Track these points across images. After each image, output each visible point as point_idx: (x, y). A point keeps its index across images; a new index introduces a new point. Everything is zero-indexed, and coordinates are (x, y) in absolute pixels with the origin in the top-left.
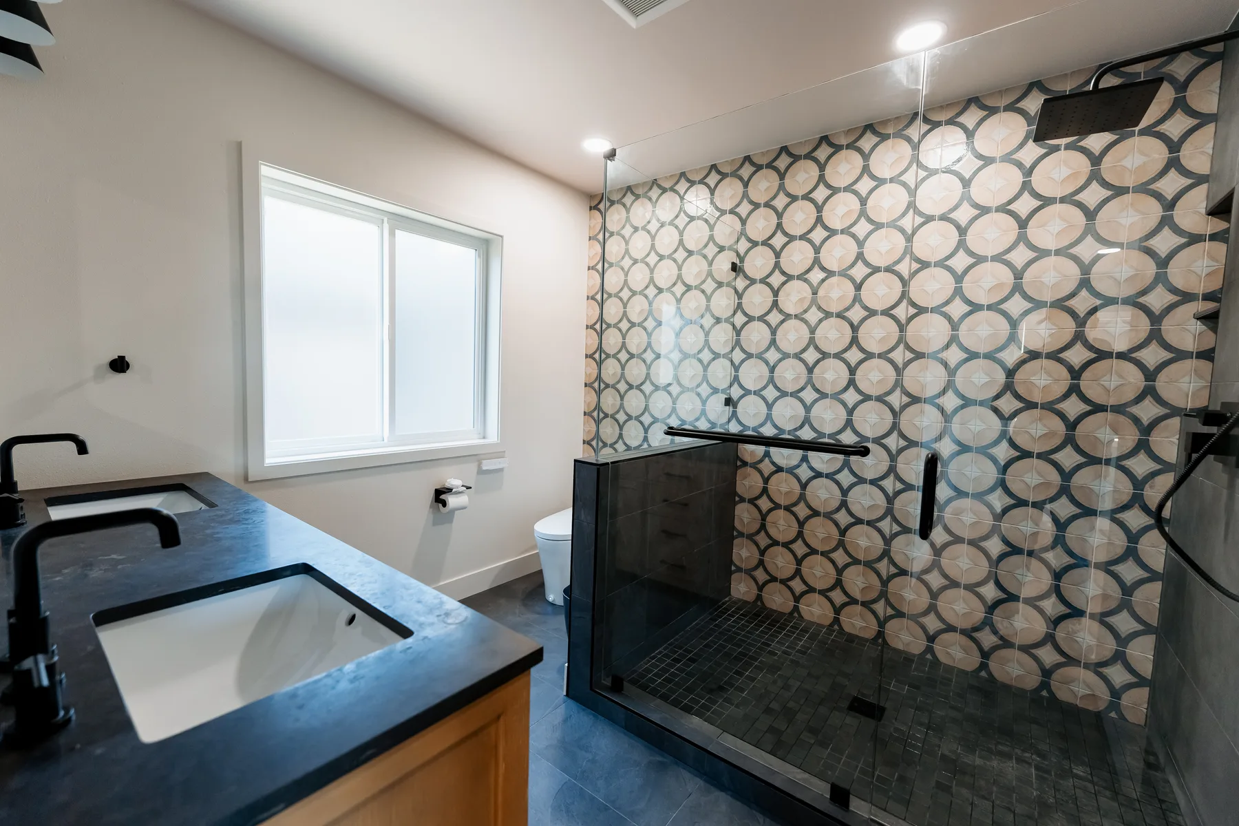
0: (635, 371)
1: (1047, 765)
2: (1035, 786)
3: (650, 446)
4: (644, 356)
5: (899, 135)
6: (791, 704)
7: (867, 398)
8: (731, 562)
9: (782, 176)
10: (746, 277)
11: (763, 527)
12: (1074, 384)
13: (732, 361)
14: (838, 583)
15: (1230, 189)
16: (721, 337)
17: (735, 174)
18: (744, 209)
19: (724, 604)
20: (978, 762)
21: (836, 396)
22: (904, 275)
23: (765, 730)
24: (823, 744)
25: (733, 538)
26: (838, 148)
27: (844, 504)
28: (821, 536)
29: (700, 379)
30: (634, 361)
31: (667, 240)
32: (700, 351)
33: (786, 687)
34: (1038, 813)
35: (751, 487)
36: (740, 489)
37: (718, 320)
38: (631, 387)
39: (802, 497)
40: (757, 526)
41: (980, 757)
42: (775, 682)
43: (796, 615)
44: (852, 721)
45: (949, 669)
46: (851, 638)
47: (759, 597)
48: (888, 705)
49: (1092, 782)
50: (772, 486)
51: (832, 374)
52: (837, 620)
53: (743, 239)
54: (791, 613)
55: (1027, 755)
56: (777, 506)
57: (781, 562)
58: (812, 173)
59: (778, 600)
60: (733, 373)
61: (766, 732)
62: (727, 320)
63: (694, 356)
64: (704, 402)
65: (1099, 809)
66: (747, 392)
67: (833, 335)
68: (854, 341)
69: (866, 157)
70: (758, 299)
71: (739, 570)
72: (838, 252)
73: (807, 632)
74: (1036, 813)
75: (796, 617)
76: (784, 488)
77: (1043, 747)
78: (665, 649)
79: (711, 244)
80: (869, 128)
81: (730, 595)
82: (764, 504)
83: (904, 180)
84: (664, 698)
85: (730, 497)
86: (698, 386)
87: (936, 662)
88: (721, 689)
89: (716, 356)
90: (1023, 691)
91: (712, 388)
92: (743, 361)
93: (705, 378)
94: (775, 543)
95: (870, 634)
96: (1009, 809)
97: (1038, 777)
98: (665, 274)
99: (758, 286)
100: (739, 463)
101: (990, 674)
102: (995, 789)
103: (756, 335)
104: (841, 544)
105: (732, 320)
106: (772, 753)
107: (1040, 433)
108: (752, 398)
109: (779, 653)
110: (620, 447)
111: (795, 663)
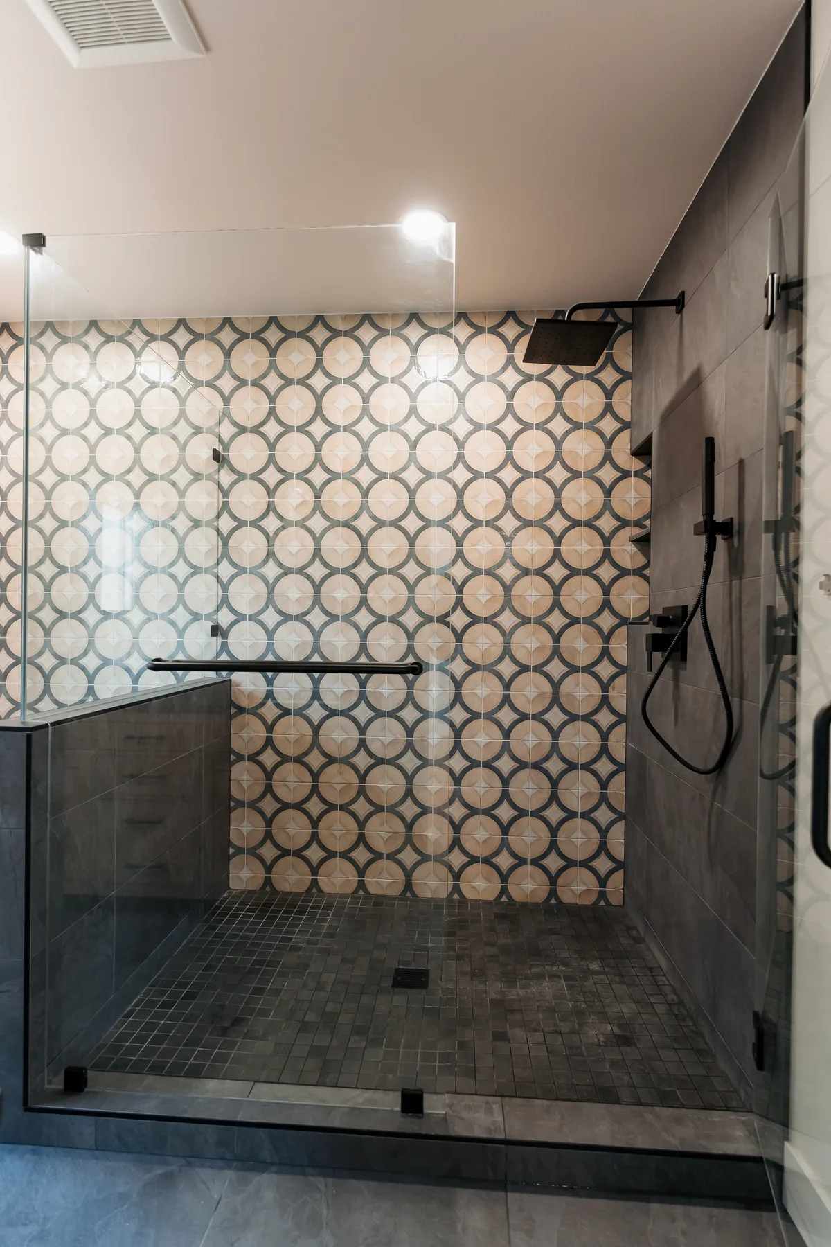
0: (68, 593)
1: (571, 972)
2: (568, 997)
3: (96, 699)
4: (83, 570)
5: (397, 332)
6: (330, 1007)
7: (380, 619)
8: (229, 843)
9: (273, 352)
10: (233, 470)
11: (269, 789)
12: (556, 598)
13: (218, 577)
14: (361, 839)
15: (649, 434)
16: (202, 546)
17: (212, 337)
18: (227, 383)
19: (222, 902)
20: (522, 993)
21: (347, 618)
22: (410, 484)
23: (305, 1056)
24: (375, 1043)
25: (230, 811)
26: (336, 334)
27: (362, 744)
28: (339, 787)
29: (173, 602)
30: (65, 577)
31: (115, 408)
32: (172, 564)
33: (320, 987)
34: (578, 1024)
35: (251, 739)
36: (236, 744)
37: (196, 524)
38: (62, 615)
39: (315, 743)
40: (260, 789)
41: (521, 988)
42: (304, 986)
43: (314, 890)
44: (402, 999)
45: (475, 903)
46: (379, 901)
47: (268, 881)
48: (431, 966)
49: (605, 973)
50: (277, 735)
51: (341, 592)
52: (361, 884)
53: (226, 422)
54: (309, 890)
55: (555, 968)
56: (285, 759)
57: (293, 828)
58: (309, 356)
59: (291, 878)
60: (221, 593)
61: (308, 1057)
62: (209, 524)
63: (164, 570)
64: (181, 634)
65: (615, 997)
66: (240, 618)
67: (340, 547)
68: (364, 554)
69: (366, 349)
70: (248, 500)
71: (239, 851)
72: (341, 452)
73: (330, 908)
74: (576, 1025)
75: (314, 894)
76: (293, 735)
77: (564, 954)
78: (146, 994)
79: (182, 421)
80: (367, 318)
81: (229, 888)
82: (269, 758)
83: (405, 382)
84: (157, 1070)
85: (223, 756)
86: (172, 611)
87: (463, 900)
88: (238, 1021)
89: (196, 570)
90: (537, 905)
91: (192, 613)
92: (233, 577)
93: (181, 600)
94: (285, 806)
95: (396, 891)
96: (557, 1032)
97: (570, 987)
98: (114, 454)
99: (248, 483)
100: (233, 711)
101: (510, 897)
102: (541, 1016)
103: (249, 545)
104: (362, 792)
105: (216, 524)
106: (319, 1084)
107: (535, 646)
108: (246, 624)
109: (304, 945)
110: (46, 705)
111: (326, 952)
